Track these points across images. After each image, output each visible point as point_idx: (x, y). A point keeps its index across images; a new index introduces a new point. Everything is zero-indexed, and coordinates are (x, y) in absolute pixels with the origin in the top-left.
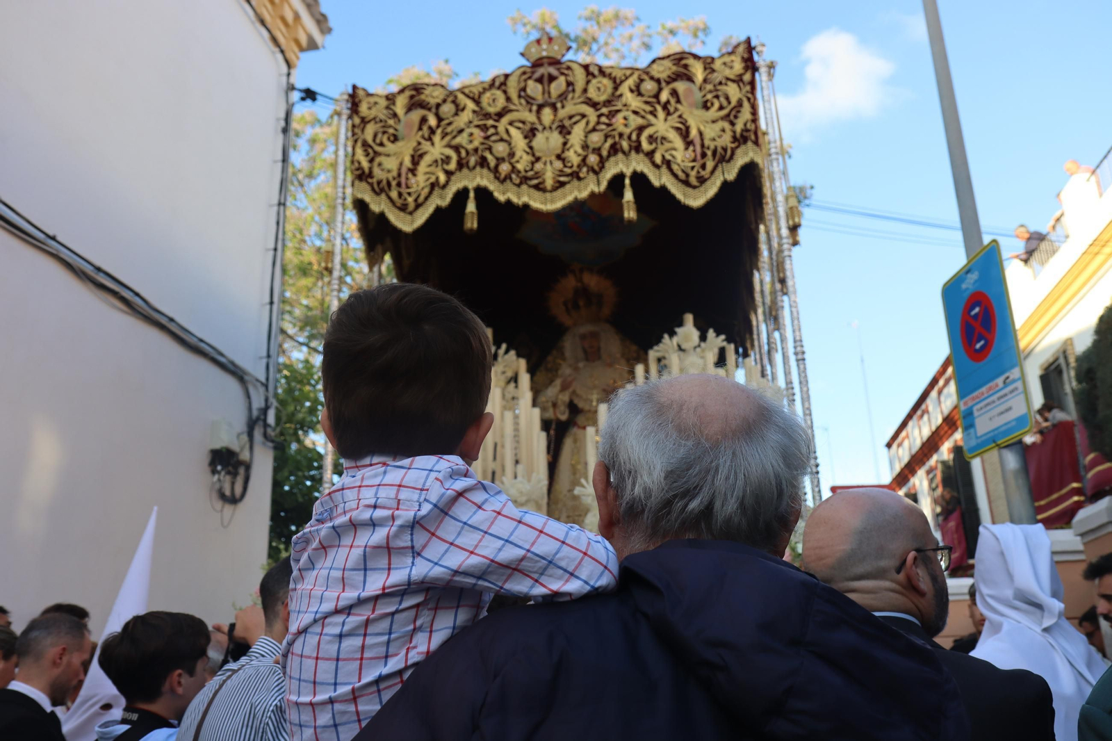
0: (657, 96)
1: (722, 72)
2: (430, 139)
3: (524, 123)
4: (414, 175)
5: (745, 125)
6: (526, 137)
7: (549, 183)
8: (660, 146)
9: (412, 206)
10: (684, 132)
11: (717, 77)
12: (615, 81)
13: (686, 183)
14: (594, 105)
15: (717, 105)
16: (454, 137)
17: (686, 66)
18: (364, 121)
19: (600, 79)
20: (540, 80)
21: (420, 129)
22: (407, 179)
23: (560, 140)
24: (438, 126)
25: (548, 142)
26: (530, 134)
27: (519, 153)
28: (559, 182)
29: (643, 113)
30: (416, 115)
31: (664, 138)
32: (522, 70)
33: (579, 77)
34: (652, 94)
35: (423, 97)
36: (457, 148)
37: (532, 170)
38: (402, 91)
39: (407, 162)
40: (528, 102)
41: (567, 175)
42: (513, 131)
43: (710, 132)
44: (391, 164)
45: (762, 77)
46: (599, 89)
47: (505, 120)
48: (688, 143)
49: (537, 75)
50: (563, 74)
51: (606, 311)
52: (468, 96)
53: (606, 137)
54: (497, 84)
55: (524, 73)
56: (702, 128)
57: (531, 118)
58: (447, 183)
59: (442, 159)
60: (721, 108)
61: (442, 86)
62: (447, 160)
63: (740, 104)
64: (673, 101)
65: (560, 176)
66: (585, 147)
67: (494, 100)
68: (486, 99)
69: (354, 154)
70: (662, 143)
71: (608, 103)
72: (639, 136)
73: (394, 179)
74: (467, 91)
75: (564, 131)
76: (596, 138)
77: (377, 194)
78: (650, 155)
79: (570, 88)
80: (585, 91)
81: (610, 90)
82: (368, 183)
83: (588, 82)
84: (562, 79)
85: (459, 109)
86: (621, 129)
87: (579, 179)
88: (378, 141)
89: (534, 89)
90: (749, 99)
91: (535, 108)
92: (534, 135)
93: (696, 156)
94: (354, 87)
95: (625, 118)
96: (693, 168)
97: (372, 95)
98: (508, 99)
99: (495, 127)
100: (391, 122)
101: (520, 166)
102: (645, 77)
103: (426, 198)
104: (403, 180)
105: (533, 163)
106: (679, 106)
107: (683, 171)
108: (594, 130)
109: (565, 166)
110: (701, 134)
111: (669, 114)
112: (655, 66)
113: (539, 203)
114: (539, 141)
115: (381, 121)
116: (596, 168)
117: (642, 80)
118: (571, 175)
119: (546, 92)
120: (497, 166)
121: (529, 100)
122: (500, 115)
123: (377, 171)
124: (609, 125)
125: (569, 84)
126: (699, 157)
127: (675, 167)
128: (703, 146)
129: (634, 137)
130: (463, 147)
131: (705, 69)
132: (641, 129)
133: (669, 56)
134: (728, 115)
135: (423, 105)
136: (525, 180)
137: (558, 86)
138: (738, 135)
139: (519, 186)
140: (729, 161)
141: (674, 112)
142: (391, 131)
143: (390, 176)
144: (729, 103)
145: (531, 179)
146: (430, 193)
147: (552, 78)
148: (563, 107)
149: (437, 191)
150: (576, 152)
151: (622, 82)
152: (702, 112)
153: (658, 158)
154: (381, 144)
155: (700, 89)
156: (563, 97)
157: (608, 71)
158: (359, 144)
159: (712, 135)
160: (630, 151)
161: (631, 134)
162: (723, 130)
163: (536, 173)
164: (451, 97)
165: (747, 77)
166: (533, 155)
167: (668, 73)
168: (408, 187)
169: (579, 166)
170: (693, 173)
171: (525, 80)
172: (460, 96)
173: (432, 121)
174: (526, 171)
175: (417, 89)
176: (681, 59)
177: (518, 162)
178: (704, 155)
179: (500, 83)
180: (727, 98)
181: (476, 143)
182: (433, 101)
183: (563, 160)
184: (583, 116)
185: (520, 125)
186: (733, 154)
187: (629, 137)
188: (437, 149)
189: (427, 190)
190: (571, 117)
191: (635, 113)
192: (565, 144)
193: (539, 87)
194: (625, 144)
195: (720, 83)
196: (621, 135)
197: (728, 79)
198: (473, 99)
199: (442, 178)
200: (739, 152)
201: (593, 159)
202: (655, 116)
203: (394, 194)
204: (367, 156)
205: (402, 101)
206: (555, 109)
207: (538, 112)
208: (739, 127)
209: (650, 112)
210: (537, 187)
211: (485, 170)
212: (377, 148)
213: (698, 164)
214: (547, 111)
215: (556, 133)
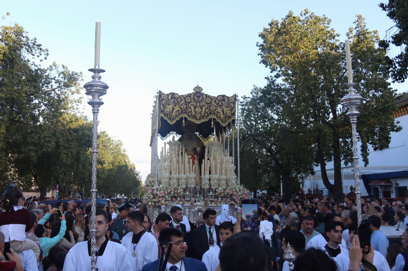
0: (219, 103)
2: (176, 106)
3: (194, 105)
4: (173, 113)
6: (194, 108)
7: (198, 118)
9: (172, 120)
11: (230, 101)
13: (223, 122)
14: (207, 103)
15: (229, 107)
16: (180, 106)
17: (224, 98)
18: (162, 100)
19: (208, 98)
20: (197, 97)
21: (174, 103)
23: (201, 110)
24: (177, 103)
25: (198, 110)
26: (195, 108)
27: (193, 111)
30: (173, 100)
31: (219, 112)
33: (205, 97)
35: (174, 96)
36: (181, 108)
38: (170, 94)
39: (171, 110)
41: (201, 117)
43: (228, 112)
44: (168, 110)
45: (237, 102)
46: (208, 100)
47: (190, 104)
48: (224, 114)
49: (197, 95)
50: (202, 96)
53: (209, 111)
55: (194, 94)
57: (195, 104)
58: (179, 115)
60: (230, 108)
61: (178, 94)
62: (179, 111)
63: (233, 107)
64: (221, 105)
66: (205, 112)
69: (160, 107)
71: (210, 103)
72: (215, 111)
74: (183, 96)
75: (202, 108)
76: (207, 110)
77: (165, 116)
78: (217, 115)
80: (206, 100)
81: (210, 101)
82: (163, 113)
83: (206, 98)
84: (201, 97)
85: (181, 100)
86: (212, 109)
87: (204, 118)
89: (196, 98)
91: (196, 102)
94: (160, 91)
95: (213, 107)
97: (164, 94)
98: (191, 99)
99: (188, 105)
100: (168, 101)
101: (193, 114)
103: (175, 118)
104: (170, 114)
105: (195, 114)
108: (207, 109)
110: (226, 112)
112: (218, 97)
113: (196, 122)
114: (197, 109)
115: (166, 100)
116: (207, 116)
117: (216, 100)
119: (198, 99)
120: (188, 113)
121: (195, 100)
122: (189, 103)
123: (165, 111)
124: (210, 108)
125: (203, 98)
127: (221, 118)
128: (226, 115)
131: (228, 99)
132: (215, 110)
133: (221, 95)
134: (231, 110)
135: (174, 98)
136: (193, 117)
137: (201, 98)
138: (232, 114)
140: (230, 119)
141: (222, 107)
142: (168, 103)
143: (168, 112)
146: (176, 117)
147: (200, 97)
149: (177, 117)
150: (203, 113)
151: (212, 100)
152: (226, 108)
153: (218, 116)
154: (166, 105)
155: (226, 103)
156: (201, 101)
157: (210, 97)
158: (162, 104)
159: (228, 113)
160: (213, 114)
162: (230, 112)
163: (196, 116)
164: (180, 97)
165: (235, 102)
166: (195, 112)
167: (221, 99)
169: (203, 115)
170: (224, 120)
171: (194, 96)
172: (182, 97)
173: (176, 101)
175: (173, 94)
176: (223, 96)
178: (226, 117)
179: (189, 95)
180: (231, 106)
181: (185, 108)
182: (176, 98)
183: (201, 114)
184: (205, 106)
186: (231, 117)
187: (213, 111)
188: (177, 108)
189: (175, 117)
190: (203, 105)
191: (214, 106)
192: (201, 111)
195: (230, 103)
196: (212, 110)
198: (184, 98)
199: (178, 114)
201: (206, 114)
203: (169, 116)
204: (163, 107)
205: (170, 96)
206: (200, 103)
207: (197, 103)
208: (233, 112)
209: (217, 107)
210: (196, 119)
211: (186, 114)
212: (165, 106)
213: (225, 118)
214: (198, 103)
215: (200, 108)
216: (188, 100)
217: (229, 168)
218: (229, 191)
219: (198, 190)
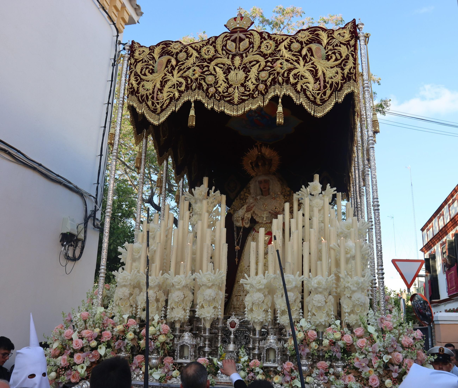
0: (300, 51)
1: (338, 39)
2: (172, 72)
3: (224, 65)
4: (162, 93)
5: (350, 70)
6: (224, 73)
7: (236, 100)
8: (300, 80)
9: (159, 110)
10: (314, 72)
11: (335, 42)
12: (276, 43)
13: (314, 102)
14: (264, 56)
15: (334, 58)
16: (185, 72)
17: (318, 35)
18: (137, 61)
19: (268, 41)
20: (234, 41)
21: (167, 66)
22: (157, 94)
23: (245, 75)
24: (176, 65)
25: (237, 76)
26: (227, 71)
27: (220, 82)
28: (242, 99)
29: (291, 61)
30: (165, 58)
31: (302, 76)
32: (225, 34)
33: (257, 38)
34: (297, 50)
35: (169, 48)
36: (186, 78)
37: (227, 92)
38: (158, 45)
39: (158, 86)
40: (227, 53)
41: (247, 96)
42: (217, 69)
43: (329, 73)
44: (149, 86)
45: (361, 43)
46: (267, 46)
47: (213, 63)
48: (317, 80)
49: (233, 38)
50: (247, 37)
51: (274, 168)
52: (194, 49)
53: (270, 74)
54: (211, 42)
55: (226, 36)
56: (325, 71)
57: (229, 62)
58: (179, 97)
59: (177, 84)
60: (336, 60)
61: (180, 43)
62: (180, 84)
63: (347, 58)
64: (309, 55)
65: (243, 96)
66: (258, 79)
67: (208, 51)
68: (203, 50)
69: (129, 80)
70: (301, 79)
71: (272, 54)
72: (288, 74)
73: (150, 94)
74: (193, 45)
75: (246, 70)
76: (264, 75)
77: (141, 103)
78: (295, 85)
79: (251, 46)
80: (260, 47)
81: (273, 47)
82: (136, 96)
83: (261, 43)
84: (247, 40)
85: (189, 56)
86: (279, 70)
87: (253, 98)
88: (143, 73)
89: (231, 46)
90: (353, 55)
91: (230, 56)
92: (229, 72)
93: (320, 87)
94: (133, 42)
95: (281, 64)
96: (318, 94)
97: (142, 47)
98: (216, 51)
99: (208, 67)
100: (151, 62)
101: (220, 90)
102: (294, 41)
103: (167, 106)
104: (155, 95)
105: (228, 88)
106: (312, 58)
107: (313, 96)
108: (263, 70)
109: (246, 90)
110: (324, 74)
111: (306, 62)
112: (300, 34)
113: (229, 111)
114: (232, 75)
115: (145, 61)
116: (263, 92)
117: (292, 42)
118: (249, 95)
119: (238, 48)
120: (207, 89)
122: (211, 60)
123: (141, 89)
124: (271, 67)
125: (251, 43)
126: (322, 88)
127: (308, 93)
128: (325, 81)
129: (286, 75)
130: (190, 78)
131: (328, 37)
132: (290, 70)
133: (308, 29)
134: (340, 64)
135: (169, 53)
136: (222, 97)
137: (245, 44)
138: (345, 76)
139: (219, 101)
140: (339, 91)
141: (310, 61)
142: (151, 67)
143: (148, 93)
144: (341, 57)
145: (226, 97)
146: (170, 103)
147: (241, 40)
148: (246, 56)
149: (173, 102)
150: (252, 82)
151: (280, 43)
152: (325, 62)
153: (299, 88)
154: (145, 75)
155: (325, 48)
156: (247, 50)
157: (273, 36)
158: (133, 74)
159: (331, 75)
160: (283, 83)
161: (284, 73)
162: (337, 73)
163: (229, 94)
164: (185, 48)
165: (352, 42)
166: (228, 83)
167: (307, 38)
168: (158, 100)
169: (253, 91)
170: (319, 97)
171: (226, 40)
172: (190, 48)
173: (174, 62)
174: (224, 93)
175: (167, 44)
176: (315, 31)
177: (219, 87)
178: (325, 87)
179: (212, 42)
180: (340, 54)
181: (197, 76)
182: (174, 51)
183: (245, 87)
184: (258, 62)
185: (222, 66)
186: (342, 86)
187: (283, 75)
188: (175, 78)
189: (168, 101)
190: (250, 62)
191: (287, 61)
192: (246, 77)
193: (234, 44)
194: (280, 79)
195: (337, 45)
196: (278, 73)
197: (341, 43)
198: (197, 50)
199: (177, 95)
200: (345, 85)
201: (262, 87)
202: (299, 63)
203: (150, 103)
204: (136, 81)
205: (157, 51)
206: (242, 57)
207: (232, 59)
208: (346, 71)
209: (296, 61)
210: (229, 102)
211: (201, 91)
212: (143, 77)
213: (321, 92)
214: (237, 58)
215: (241, 71)
216: (208, 52)
217: (347, 253)
218: (338, 335)
219: (232, 330)
